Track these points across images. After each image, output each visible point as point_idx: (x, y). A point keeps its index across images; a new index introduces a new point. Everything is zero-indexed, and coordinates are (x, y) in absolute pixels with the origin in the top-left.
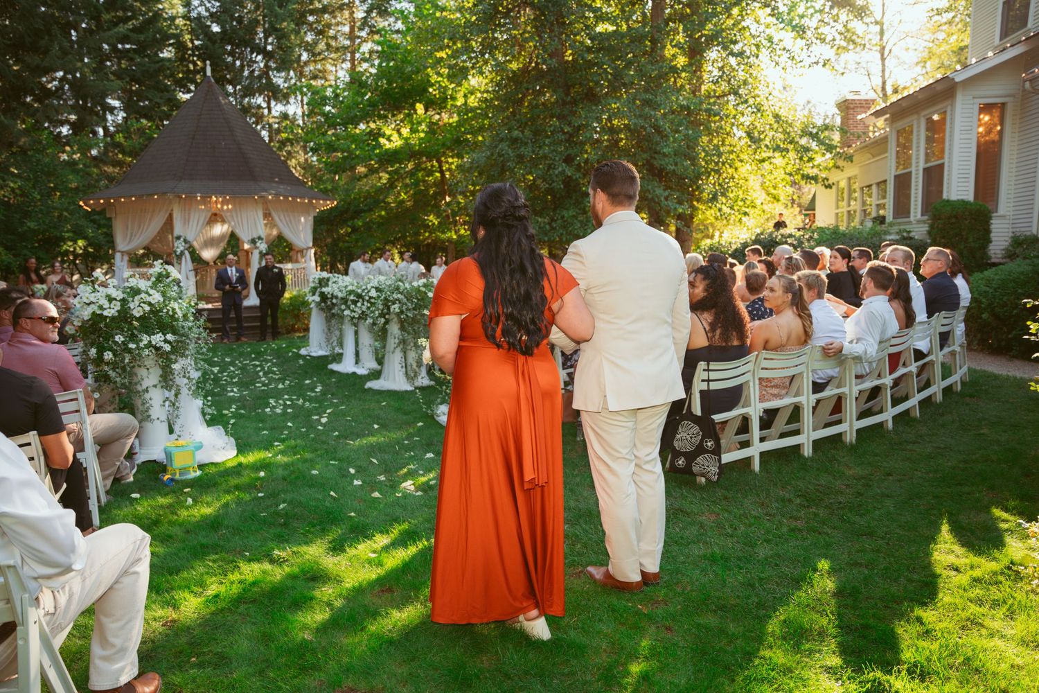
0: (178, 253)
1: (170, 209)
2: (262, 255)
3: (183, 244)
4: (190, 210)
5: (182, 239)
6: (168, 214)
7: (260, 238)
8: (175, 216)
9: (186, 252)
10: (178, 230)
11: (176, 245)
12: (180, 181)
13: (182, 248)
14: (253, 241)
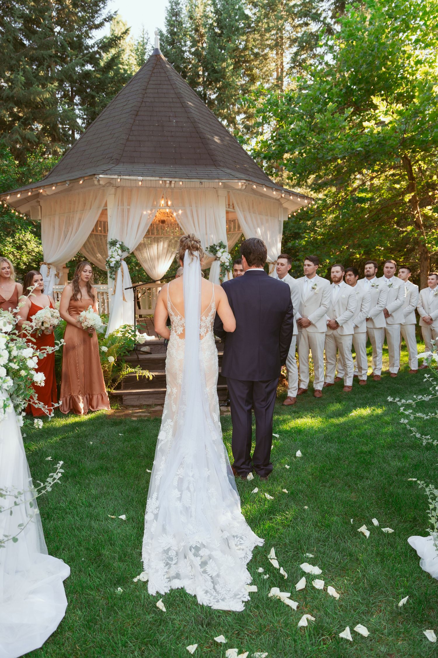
0: (112, 265)
1: (103, 205)
2: (224, 269)
3: (120, 252)
4: (129, 205)
5: (118, 246)
6: (100, 211)
7: (221, 245)
8: (109, 212)
9: (124, 264)
10: (112, 234)
11: (110, 253)
12: (117, 164)
13: (118, 258)
14: (213, 249)
